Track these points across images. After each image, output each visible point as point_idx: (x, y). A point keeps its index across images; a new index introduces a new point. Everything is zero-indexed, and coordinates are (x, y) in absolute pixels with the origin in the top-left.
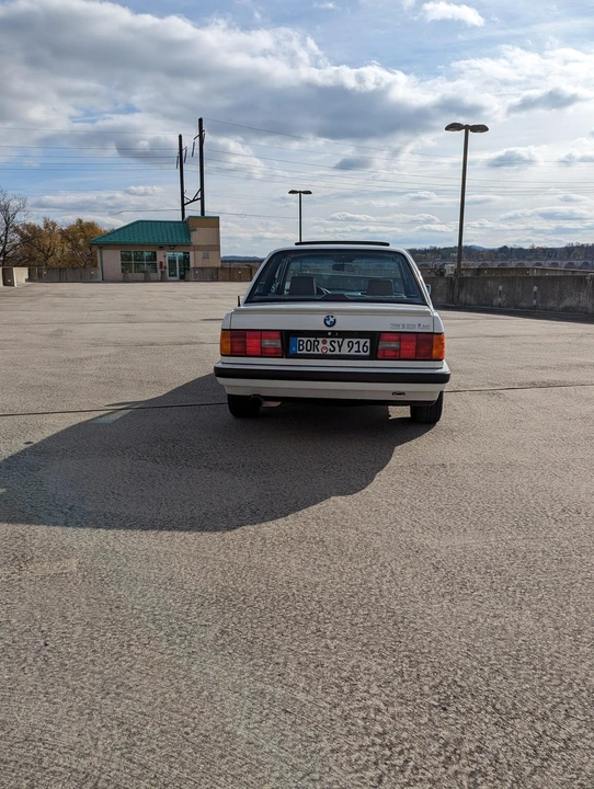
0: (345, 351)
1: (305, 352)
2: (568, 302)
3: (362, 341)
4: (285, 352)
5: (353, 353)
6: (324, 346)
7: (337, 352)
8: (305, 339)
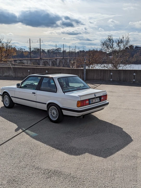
0: (97, 101)
1: (92, 103)
2: (6, 74)
3: (98, 98)
4: (89, 104)
5: (98, 101)
6: (94, 101)
7: (96, 102)
8: (91, 100)
